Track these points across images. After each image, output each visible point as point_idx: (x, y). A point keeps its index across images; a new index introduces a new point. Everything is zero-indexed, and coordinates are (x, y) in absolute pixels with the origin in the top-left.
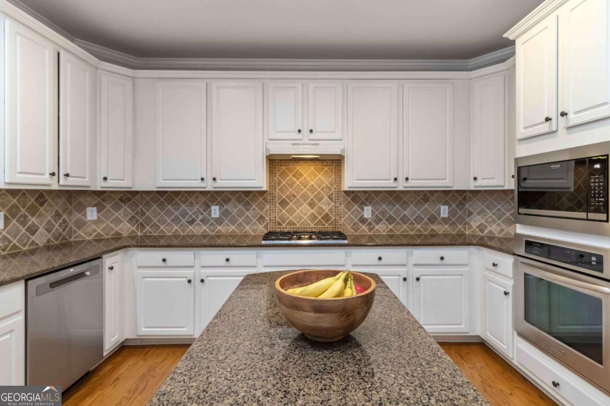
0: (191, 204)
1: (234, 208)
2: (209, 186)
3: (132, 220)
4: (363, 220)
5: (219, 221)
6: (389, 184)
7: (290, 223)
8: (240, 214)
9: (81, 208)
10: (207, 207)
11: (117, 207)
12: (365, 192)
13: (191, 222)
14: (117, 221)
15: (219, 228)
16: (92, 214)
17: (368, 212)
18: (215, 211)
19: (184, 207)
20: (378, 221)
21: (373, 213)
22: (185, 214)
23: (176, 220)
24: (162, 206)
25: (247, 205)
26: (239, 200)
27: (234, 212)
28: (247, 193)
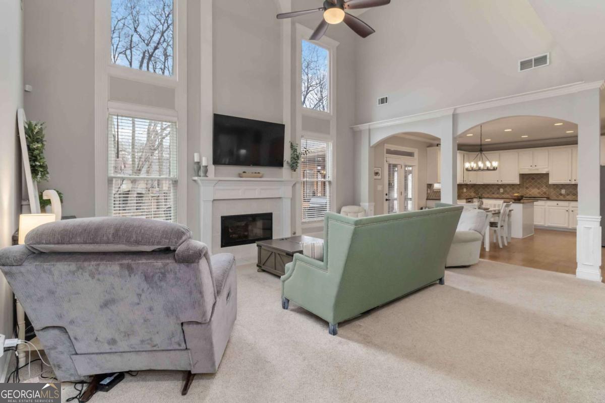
0: (493, 188)
1: (508, 189)
2: (500, 183)
3: (475, 192)
4: (561, 194)
5: (503, 193)
6: (568, 182)
7: (530, 195)
8: (510, 191)
9: (463, 189)
10: (499, 189)
11: (470, 188)
12: (562, 185)
13: (493, 193)
14: (471, 192)
15: (503, 195)
16: (465, 190)
17: (563, 191)
18: (502, 190)
19: (490, 189)
20: (568, 195)
21: (565, 192)
22: (491, 191)
23: (488, 193)
24: (484, 189)
25: (513, 189)
26: (510, 187)
27: (508, 191)
28: (513, 185)
